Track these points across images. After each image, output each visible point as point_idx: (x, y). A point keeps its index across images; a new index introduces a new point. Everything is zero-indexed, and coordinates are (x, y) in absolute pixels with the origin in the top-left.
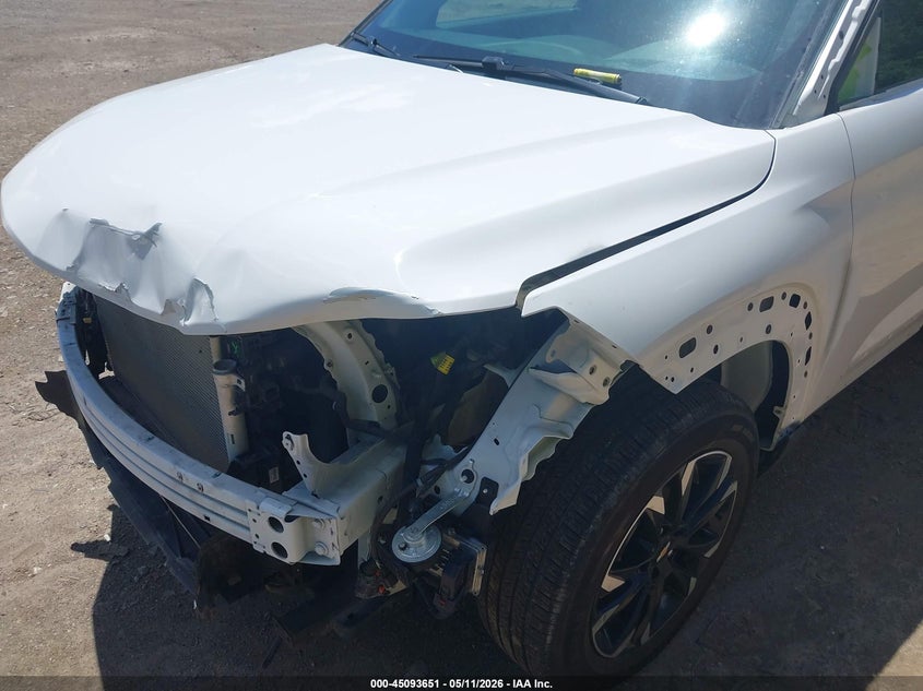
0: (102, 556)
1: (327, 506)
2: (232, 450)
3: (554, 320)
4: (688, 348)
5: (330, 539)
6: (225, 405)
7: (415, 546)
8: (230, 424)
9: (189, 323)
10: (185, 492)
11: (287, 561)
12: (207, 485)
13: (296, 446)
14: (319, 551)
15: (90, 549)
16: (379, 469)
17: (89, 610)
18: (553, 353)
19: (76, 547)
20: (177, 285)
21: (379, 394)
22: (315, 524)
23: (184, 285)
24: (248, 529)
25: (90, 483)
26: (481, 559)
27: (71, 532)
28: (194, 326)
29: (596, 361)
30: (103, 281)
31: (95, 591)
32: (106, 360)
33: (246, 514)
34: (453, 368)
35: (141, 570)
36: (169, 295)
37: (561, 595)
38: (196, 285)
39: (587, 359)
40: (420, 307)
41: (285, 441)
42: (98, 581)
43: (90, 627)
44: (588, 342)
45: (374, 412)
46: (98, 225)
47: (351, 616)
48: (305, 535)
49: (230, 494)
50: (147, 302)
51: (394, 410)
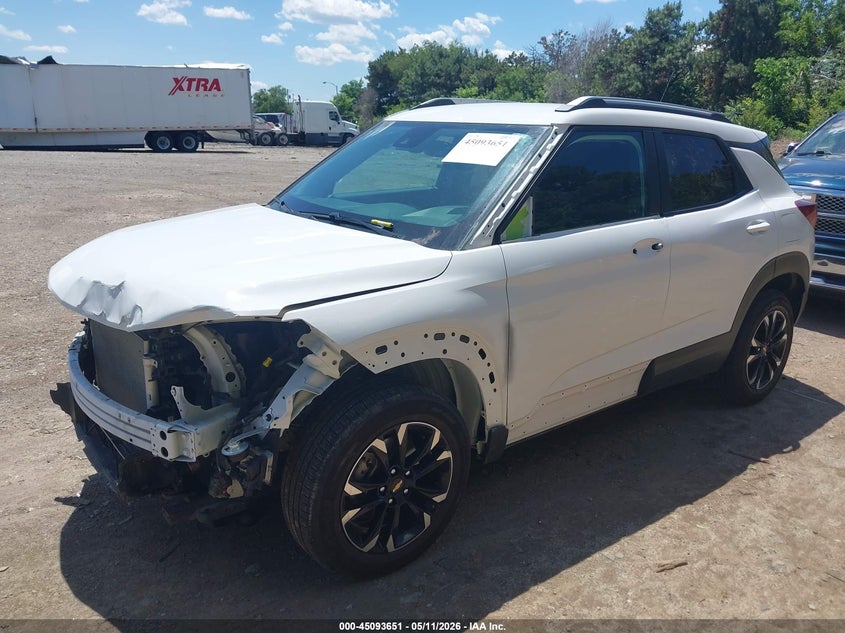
0: (73, 504)
1: (191, 428)
2: (150, 404)
3: (301, 327)
4: (382, 350)
5: (191, 446)
6: (148, 375)
7: (234, 448)
8: (150, 388)
9: (130, 326)
10: (121, 425)
11: (167, 458)
12: (132, 418)
13: (178, 393)
14: (185, 454)
15: (66, 501)
16: (225, 416)
17: (60, 530)
18: (302, 343)
19: (57, 499)
20: (127, 308)
21: (230, 377)
22: (184, 436)
23: (130, 308)
24: (150, 442)
25: (73, 468)
26: (270, 461)
27: (56, 492)
28: (134, 326)
29: (325, 349)
30: (94, 310)
31: (65, 521)
32: (95, 378)
33: (149, 432)
34: (271, 364)
35: (95, 512)
36: (124, 314)
37: (315, 488)
38: (136, 307)
39: (320, 348)
40: (230, 313)
41: (172, 391)
42: (68, 516)
43: (59, 538)
44: (321, 339)
45: (227, 387)
46: (96, 282)
47: (207, 510)
48: (179, 445)
49: (143, 422)
50: (113, 319)
51: (239, 388)
